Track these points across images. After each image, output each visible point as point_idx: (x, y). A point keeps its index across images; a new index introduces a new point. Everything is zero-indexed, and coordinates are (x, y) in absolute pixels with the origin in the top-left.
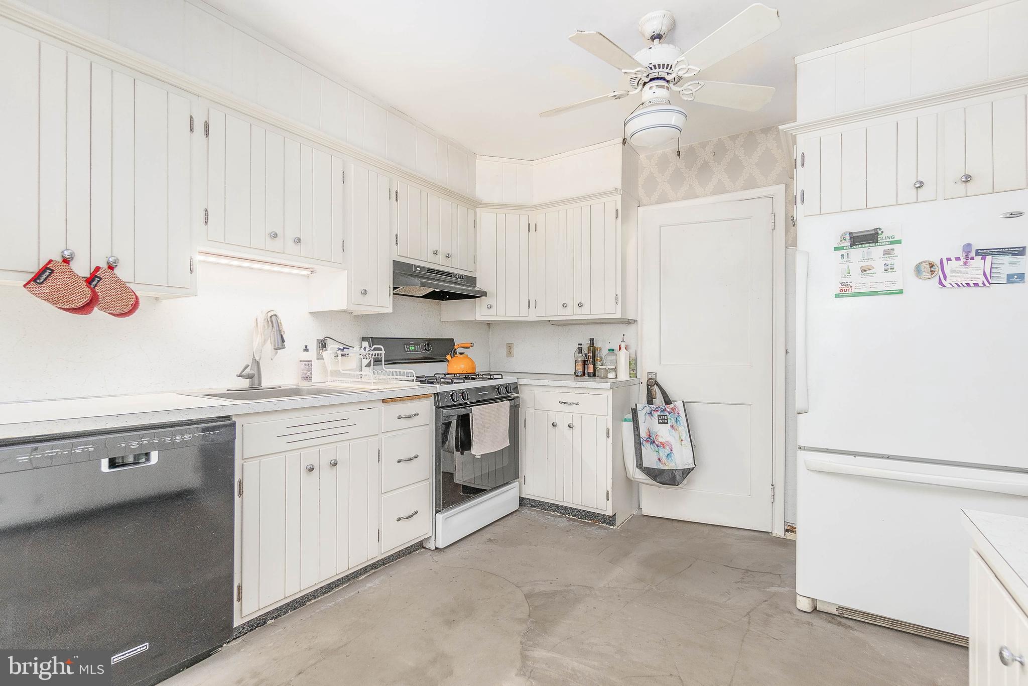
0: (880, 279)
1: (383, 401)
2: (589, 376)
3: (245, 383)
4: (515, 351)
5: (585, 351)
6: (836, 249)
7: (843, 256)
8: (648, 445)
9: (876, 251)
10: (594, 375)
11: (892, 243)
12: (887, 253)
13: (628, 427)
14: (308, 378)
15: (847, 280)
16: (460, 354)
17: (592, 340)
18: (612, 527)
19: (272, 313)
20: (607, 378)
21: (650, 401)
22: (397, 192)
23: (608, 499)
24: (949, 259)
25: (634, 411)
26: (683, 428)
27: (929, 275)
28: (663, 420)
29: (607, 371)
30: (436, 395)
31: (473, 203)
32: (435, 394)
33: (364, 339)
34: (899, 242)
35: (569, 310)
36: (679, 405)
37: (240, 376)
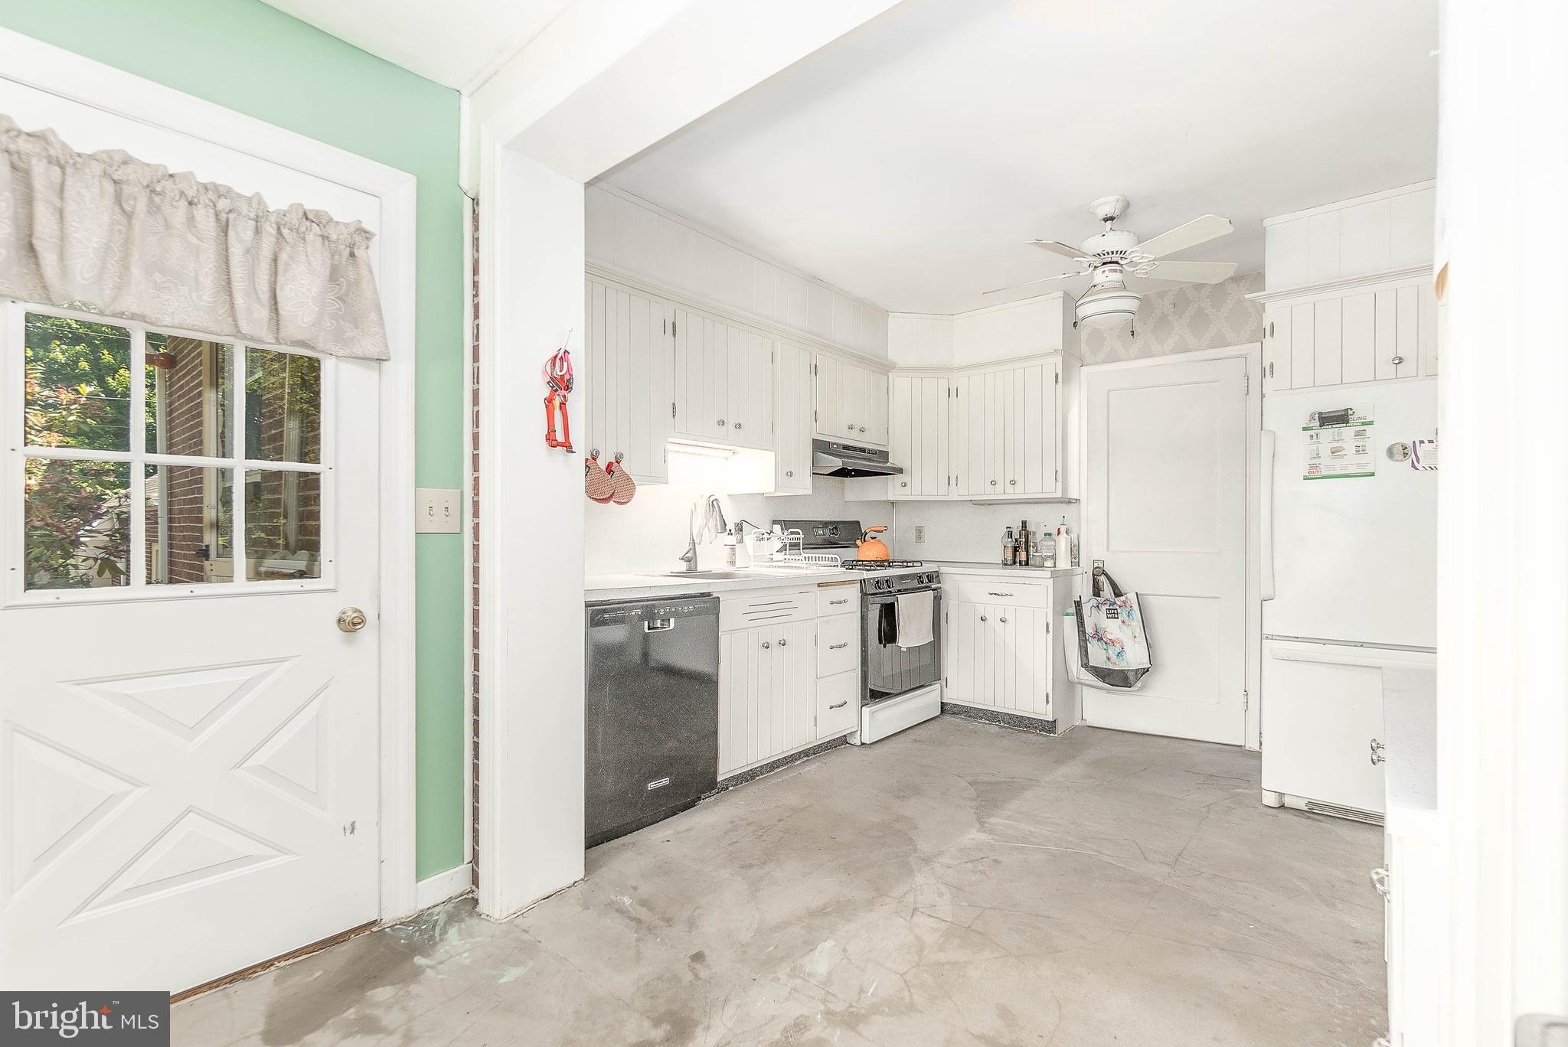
0: (1351, 462)
1: (819, 585)
2: (1021, 565)
3: (683, 567)
4: (927, 535)
5: (1016, 535)
6: (1304, 429)
7: (1312, 436)
8: (1095, 642)
9: (1347, 432)
10: (1027, 564)
11: (1364, 424)
12: (1358, 434)
13: (1070, 623)
14: (732, 563)
15: (1316, 461)
16: (872, 538)
17: (1024, 523)
18: (1052, 735)
19: (712, 499)
20: (1043, 566)
21: (1097, 591)
22: (816, 366)
23: (1047, 702)
24: (1422, 442)
25: (1078, 605)
26: (1136, 623)
27: (1401, 457)
28: (1112, 614)
29: (1044, 559)
30: (863, 582)
31: (884, 368)
32: (861, 581)
33: (775, 522)
34: (1371, 423)
35: (999, 488)
36: (1132, 597)
37: (682, 559)
